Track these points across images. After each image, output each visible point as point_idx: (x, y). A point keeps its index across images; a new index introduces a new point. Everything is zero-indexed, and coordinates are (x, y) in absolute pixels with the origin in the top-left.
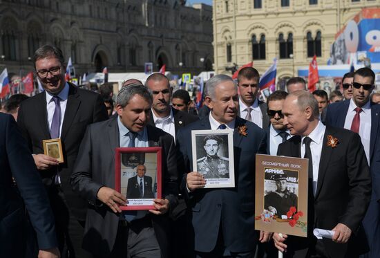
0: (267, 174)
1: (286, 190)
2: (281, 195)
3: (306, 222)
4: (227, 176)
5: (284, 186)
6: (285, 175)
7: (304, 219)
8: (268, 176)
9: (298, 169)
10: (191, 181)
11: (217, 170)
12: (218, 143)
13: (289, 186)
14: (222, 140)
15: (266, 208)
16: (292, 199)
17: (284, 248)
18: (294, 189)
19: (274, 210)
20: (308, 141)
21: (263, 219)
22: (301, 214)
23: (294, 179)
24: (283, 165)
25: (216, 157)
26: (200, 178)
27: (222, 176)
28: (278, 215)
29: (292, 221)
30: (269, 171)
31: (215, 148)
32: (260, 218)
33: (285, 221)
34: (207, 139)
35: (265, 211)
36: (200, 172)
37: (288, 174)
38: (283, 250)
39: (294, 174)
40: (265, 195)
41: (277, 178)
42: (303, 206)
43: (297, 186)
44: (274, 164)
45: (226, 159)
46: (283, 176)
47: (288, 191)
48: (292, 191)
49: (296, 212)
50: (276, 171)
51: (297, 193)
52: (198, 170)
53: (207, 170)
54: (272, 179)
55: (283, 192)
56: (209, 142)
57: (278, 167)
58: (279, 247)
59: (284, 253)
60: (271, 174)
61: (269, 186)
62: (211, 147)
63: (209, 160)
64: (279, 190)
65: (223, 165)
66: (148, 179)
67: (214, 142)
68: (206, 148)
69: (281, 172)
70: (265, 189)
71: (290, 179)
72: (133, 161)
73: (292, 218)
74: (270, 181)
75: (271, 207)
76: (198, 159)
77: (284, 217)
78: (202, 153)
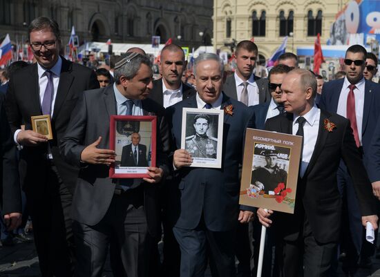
0: (256, 149)
1: (276, 166)
2: (270, 171)
4: (214, 156)
5: (274, 162)
7: (292, 196)
8: (258, 151)
9: (289, 145)
10: (178, 158)
11: (205, 149)
12: (209, 122)
13: (279, 163)
15: (253, 183)
16: (281, 176)
17: (268, 223)
18: (285, 165)
19: (261, 186)
21: (249, 194)
22: (289, 190)
23: (285, 156)
24: (275, 141)
25: (205, 137)
26: (187, 156)
27: (209, 156)
28: (266, 191)
29: (279, 197)
30: (259, 146)
31: (205, 127)
32: (246, 192)
33: (272, 196)
34: (198, 118)
35: (251, 185)
36: (188, 150)
37: (279, 150)
38: (268, 225)
39: (286, 151)
40: (253, 170)
41: (267, 154)
42: (292, 183)
43: (288, 163)
44: (266, 139)
45: (215, 139)
46: (274, 152)
47: (278, 168)
48: (282, 168)
49: (285, 189)
50: (267, 147)
51: (287, 170)
52: (186, 147)
53: (195, 148)
54: (262, 155)
55: (272, 168)
56: (199, 120)
57: (270, 143)
58: (263, 223)
60: (261, 149)
61: (258, 161)
62: (201, 126)
63: (198, 139)
64: (268, 166)
65: (211, 145)
69: (272, 148)
70: (253, 165)
71: (281, 155)
73: (280, 195)
74: (260, 156)
75: (259, 182)
76: (187, 136)
77: (271, 193)
78: (191, 131)
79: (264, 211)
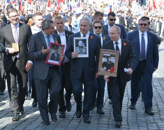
1: (110, 61)
2: (109, 63)
3: (117, 72)
4: (86, 53)
5: (110, 60)
7: (116, 71)
8: (104, 57)
9: (115, 54)
11: (82, 51)
15: (103, 67)
16: (112, 64)
19: (105, 68)
21: (101, 71)
22: (115, 69)
23: (114, 58)
24: (110, 53)
25: (82, 47)
26: (76, 54)
27: (84, 53)
28: (107, 70)
29: (112, 72)
31: (82, 44)
32: (100, 70)
33: (109, 71)
34: (79, 41)
37: (111, 56)
39: (114, 56)
40: (103, 63)
41: (107, 57)
42: (116, 67)
43: (114, 60)
44: (107, 52)
46: (110, 56)
48: (112, 62)
49: (113, 69)
50: (107, 55)
51: (114, 62)
52: (76, 51)
53: (79, 51)
56: (80, 42)
57: (108, 54)
58: (106, 80)
59: (108, 83)
60: (105, 56)
61: (104, 60)
62: (80, 43)
63: (79, 48)
64: (108, 61)
65: (85, 50)
67: (82, 42)
68: (79, 44)
70: (103, 61)
71: (112, 58)
74: (105, 58)
76: (76, 47)
77: (109, 70)
78: (77, 45)
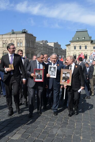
2: (66, 77)
5: (67, 75)
6: (67, 73)
7: (70, 82)
10: (47, 75)
14: (54, 68)
15: (63, 80)
16: (68, 78)
17: (66, 88)
19: (64, 80)
20: (71, 66)
22: (70, 81)
23: (69, 74)
25: (53, 71)
26: (49, 75)
28: (65, 81)
29: (68, 83)
30: (64, 72)
31: (53, 69)
32: (61, 82)
41: (65, 74)
42: (70, 79)
43: (69, 75)
50: (65, 72)
52: (49, 73)
53: (51, 74)
62: (52, 69)
65: (54, 73)
66: (41, 75)
67: (53, 68)
69: (66, 72)
71: (68, 74)
72: (38, 72)
77: (66, 82)
79: (65, 85)
